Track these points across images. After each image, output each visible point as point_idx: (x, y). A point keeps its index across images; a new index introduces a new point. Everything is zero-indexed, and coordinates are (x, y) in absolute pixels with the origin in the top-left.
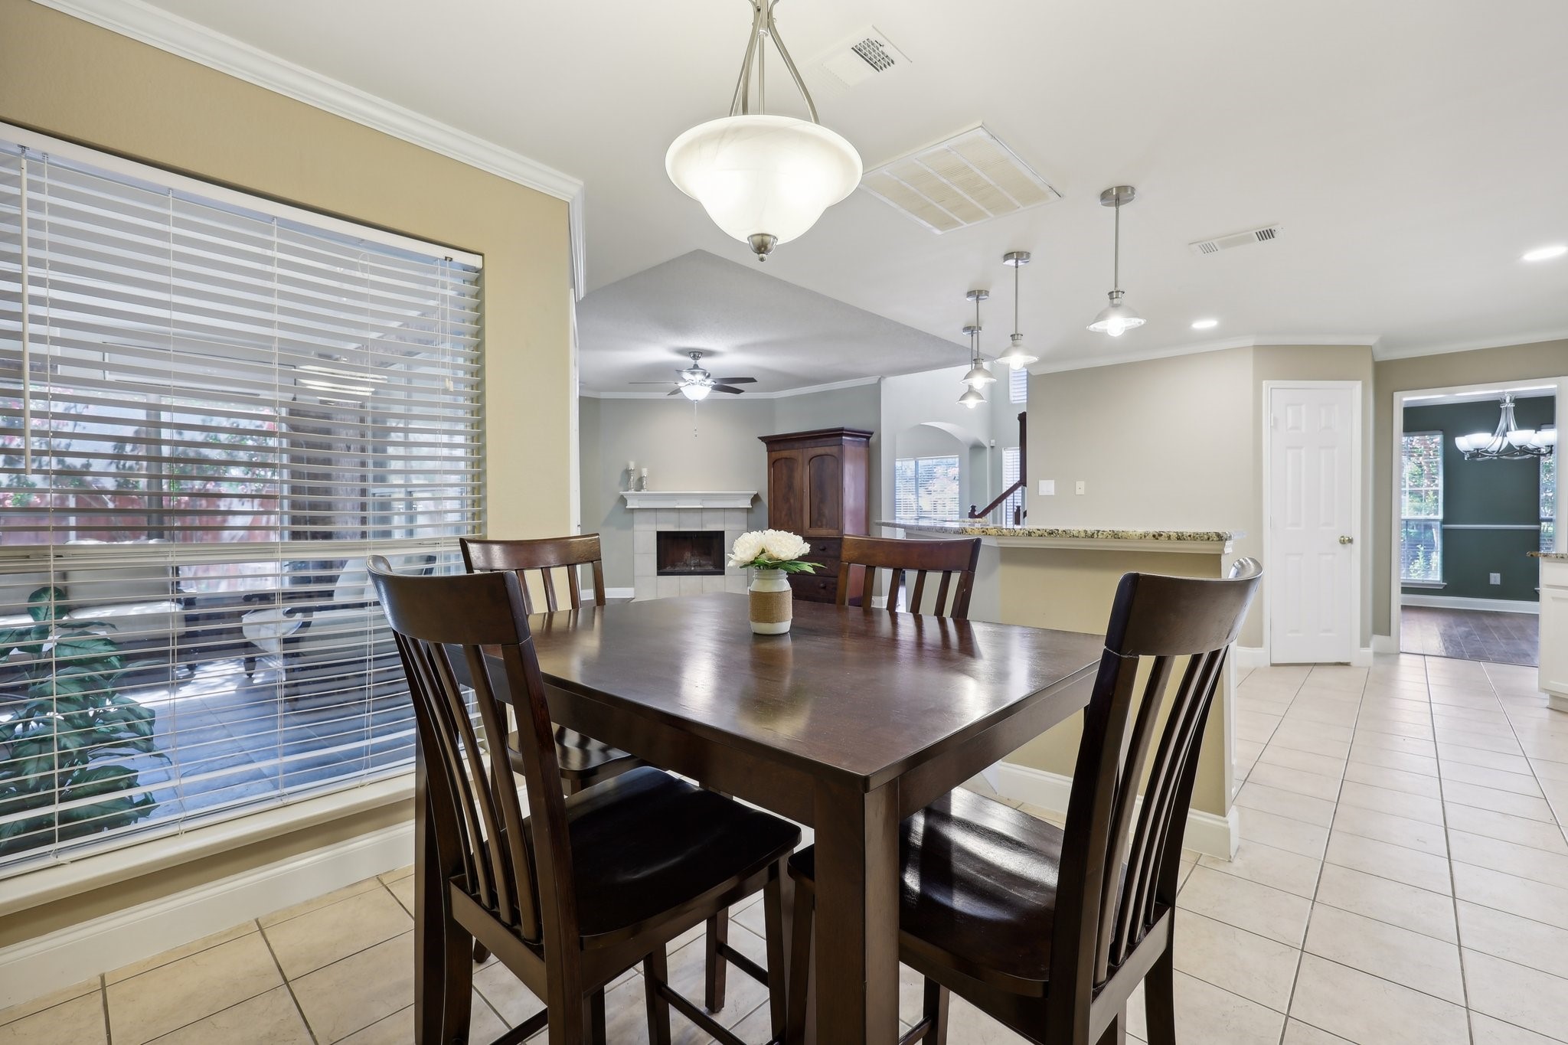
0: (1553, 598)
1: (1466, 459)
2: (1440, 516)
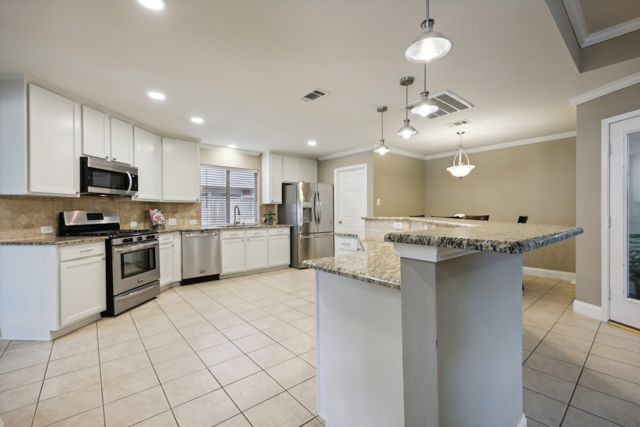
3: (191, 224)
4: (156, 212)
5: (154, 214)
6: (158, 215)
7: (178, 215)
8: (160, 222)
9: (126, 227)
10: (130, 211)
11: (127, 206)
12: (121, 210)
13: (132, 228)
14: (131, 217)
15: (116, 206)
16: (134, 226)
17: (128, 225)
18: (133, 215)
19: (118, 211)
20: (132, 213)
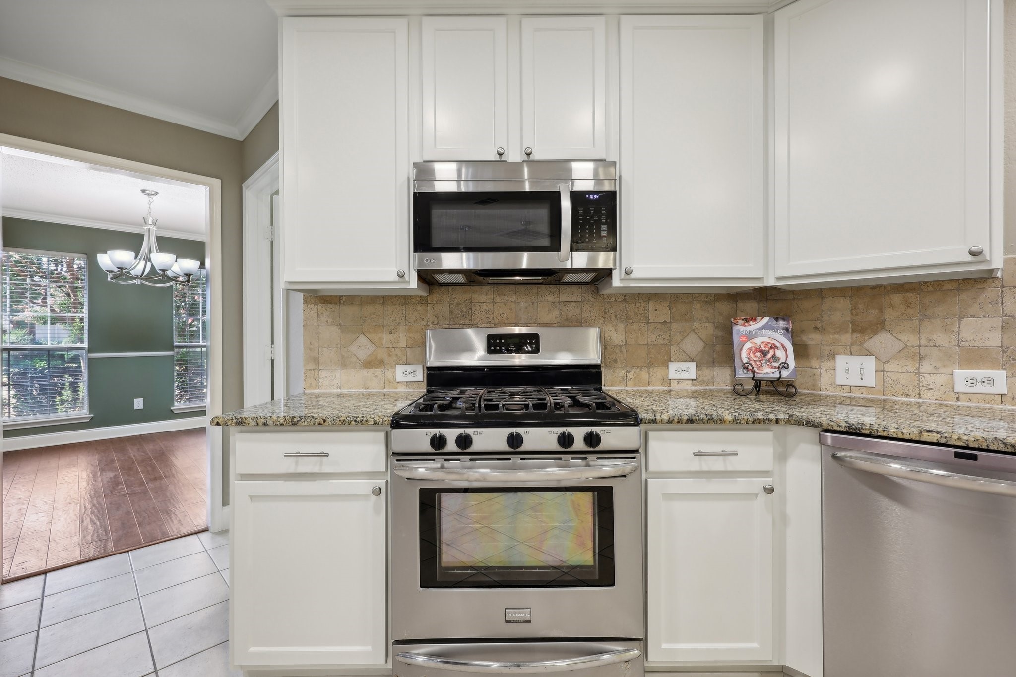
0: (251, 497)
1: (109, 279)
2: (86, 345)
3: (960, 387)
4: (761, 329)
5: (750, 337)
6: (766, 340)
7: (882, 341)
8: (770, 370)
9: (650, 377)
10: (670, 327)
11: (656, 310)
12: (631, 323)
13: (676, 382)
14: (670, 345)
15: (611, 312)
16: (683, 376)
17: (659, 372)
18: (682, 340)
19: (621, 326)
20: (678, 332)
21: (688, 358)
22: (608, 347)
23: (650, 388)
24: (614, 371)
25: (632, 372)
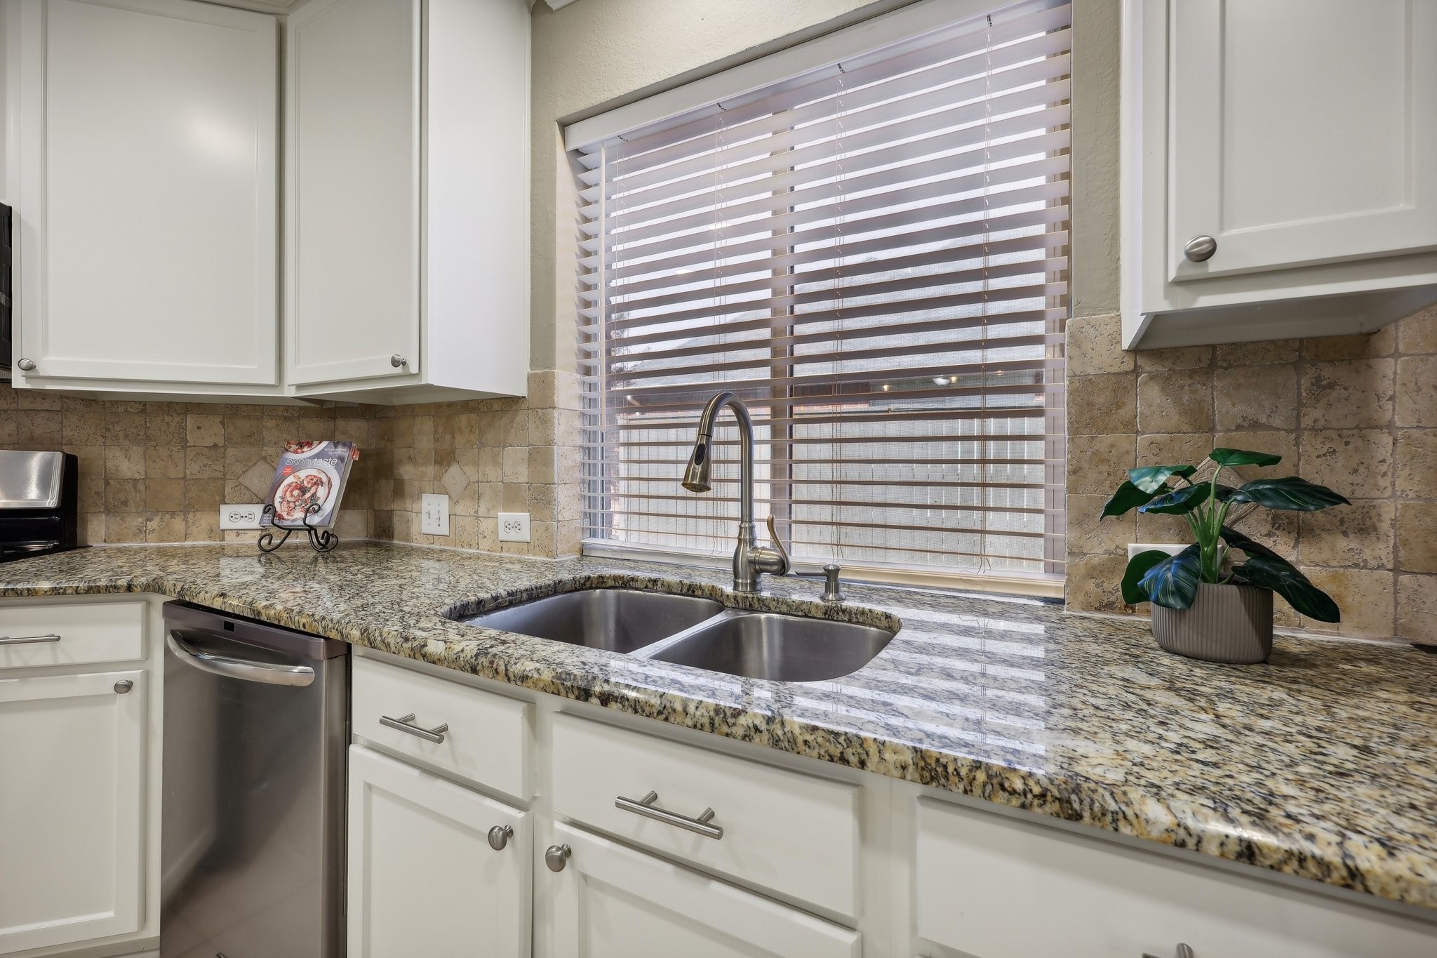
3: (502, 534)
4: (313, 457)
5: (295, 468)
6: (314, 473)
7: (454, 476)
9: (187, 527)
10: (224, 454)
11: (199, 428)
12: (155, 447)
13: (234, 534)
14: (224, 479)
15: (117, 428)
16: (242, 524)
17: (203, 520)
18: (244, 472)
19: (137, 451)
20: (237, 460)
21: (255, 498)
22: (111, 481)
23: (188, 543)
24: (122, 519)
25: (156, 520)
